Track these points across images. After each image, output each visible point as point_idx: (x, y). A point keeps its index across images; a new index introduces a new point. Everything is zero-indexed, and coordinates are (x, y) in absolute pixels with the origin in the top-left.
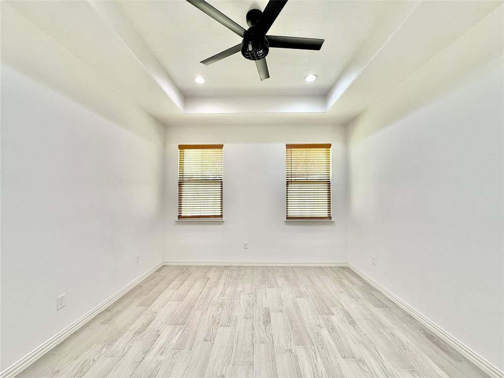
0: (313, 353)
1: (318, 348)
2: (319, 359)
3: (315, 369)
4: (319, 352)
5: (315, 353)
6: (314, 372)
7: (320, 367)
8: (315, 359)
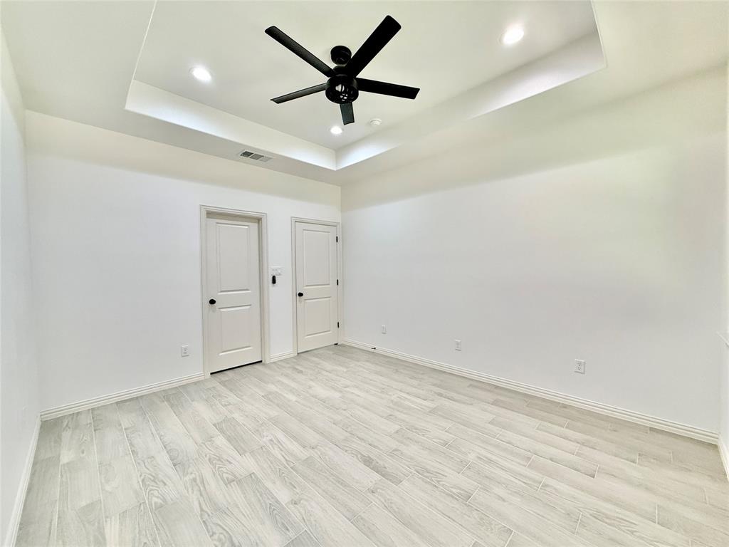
0: (288, 459)
1: (285, 467)
2: (280, 457)
3: (281, 447)
4: (282, 464)
5: (286, 460)
6: (282, 445)
7: (277, 452)
8: (285, 455)
